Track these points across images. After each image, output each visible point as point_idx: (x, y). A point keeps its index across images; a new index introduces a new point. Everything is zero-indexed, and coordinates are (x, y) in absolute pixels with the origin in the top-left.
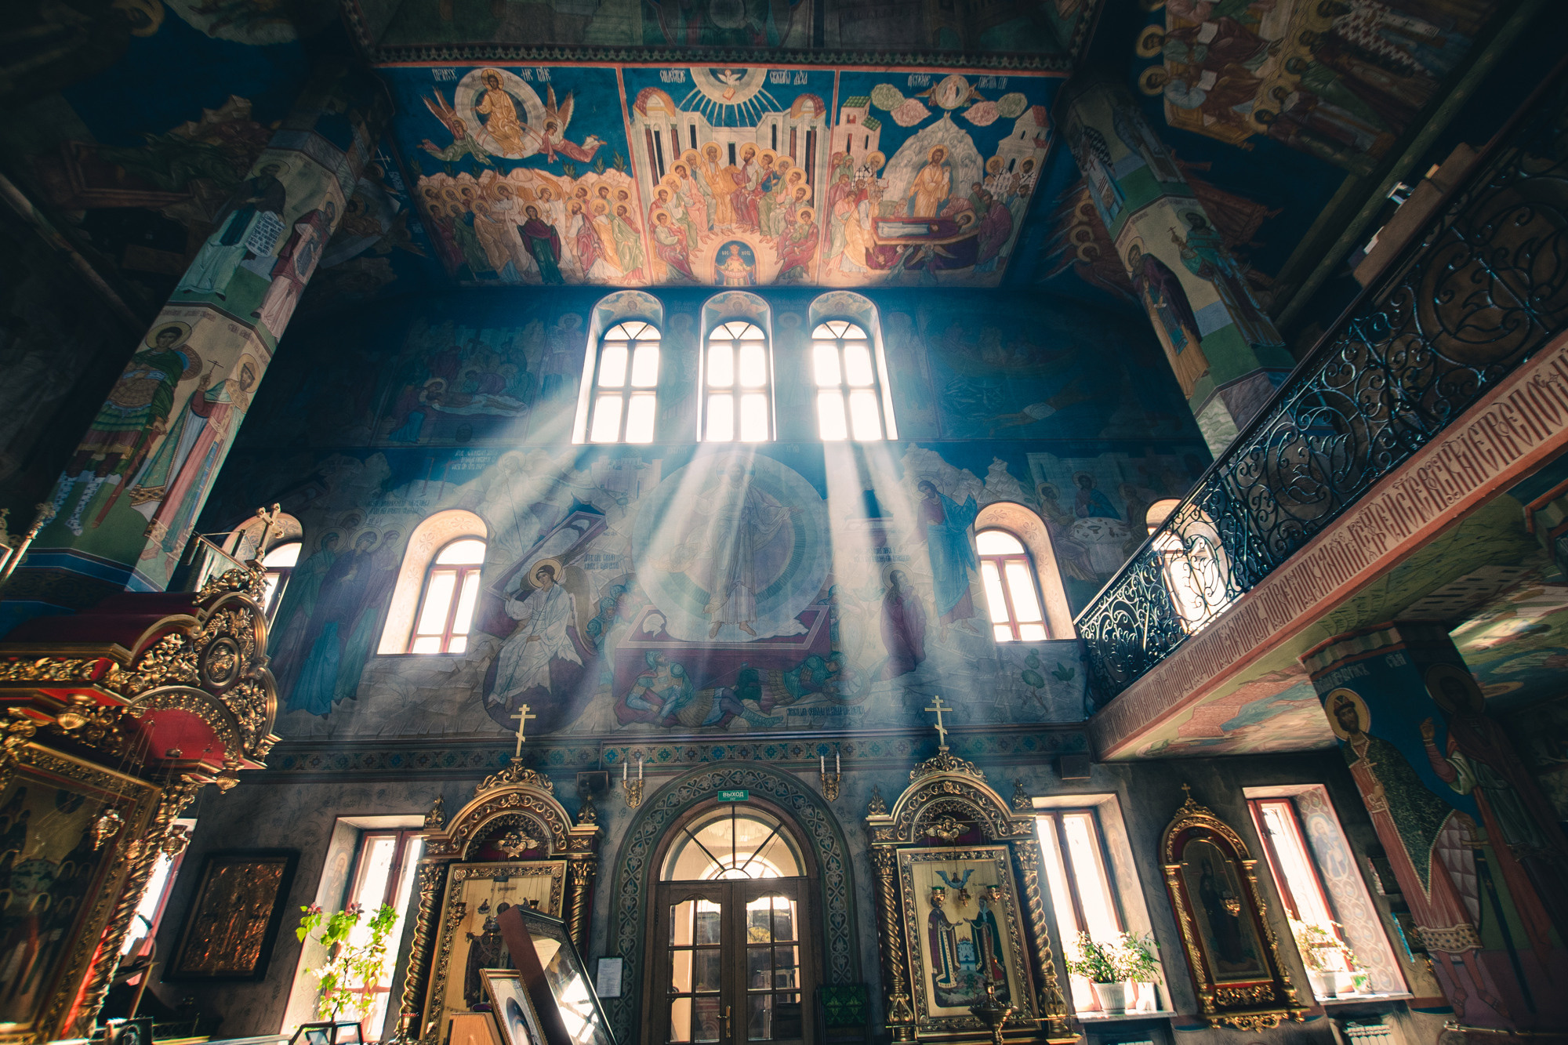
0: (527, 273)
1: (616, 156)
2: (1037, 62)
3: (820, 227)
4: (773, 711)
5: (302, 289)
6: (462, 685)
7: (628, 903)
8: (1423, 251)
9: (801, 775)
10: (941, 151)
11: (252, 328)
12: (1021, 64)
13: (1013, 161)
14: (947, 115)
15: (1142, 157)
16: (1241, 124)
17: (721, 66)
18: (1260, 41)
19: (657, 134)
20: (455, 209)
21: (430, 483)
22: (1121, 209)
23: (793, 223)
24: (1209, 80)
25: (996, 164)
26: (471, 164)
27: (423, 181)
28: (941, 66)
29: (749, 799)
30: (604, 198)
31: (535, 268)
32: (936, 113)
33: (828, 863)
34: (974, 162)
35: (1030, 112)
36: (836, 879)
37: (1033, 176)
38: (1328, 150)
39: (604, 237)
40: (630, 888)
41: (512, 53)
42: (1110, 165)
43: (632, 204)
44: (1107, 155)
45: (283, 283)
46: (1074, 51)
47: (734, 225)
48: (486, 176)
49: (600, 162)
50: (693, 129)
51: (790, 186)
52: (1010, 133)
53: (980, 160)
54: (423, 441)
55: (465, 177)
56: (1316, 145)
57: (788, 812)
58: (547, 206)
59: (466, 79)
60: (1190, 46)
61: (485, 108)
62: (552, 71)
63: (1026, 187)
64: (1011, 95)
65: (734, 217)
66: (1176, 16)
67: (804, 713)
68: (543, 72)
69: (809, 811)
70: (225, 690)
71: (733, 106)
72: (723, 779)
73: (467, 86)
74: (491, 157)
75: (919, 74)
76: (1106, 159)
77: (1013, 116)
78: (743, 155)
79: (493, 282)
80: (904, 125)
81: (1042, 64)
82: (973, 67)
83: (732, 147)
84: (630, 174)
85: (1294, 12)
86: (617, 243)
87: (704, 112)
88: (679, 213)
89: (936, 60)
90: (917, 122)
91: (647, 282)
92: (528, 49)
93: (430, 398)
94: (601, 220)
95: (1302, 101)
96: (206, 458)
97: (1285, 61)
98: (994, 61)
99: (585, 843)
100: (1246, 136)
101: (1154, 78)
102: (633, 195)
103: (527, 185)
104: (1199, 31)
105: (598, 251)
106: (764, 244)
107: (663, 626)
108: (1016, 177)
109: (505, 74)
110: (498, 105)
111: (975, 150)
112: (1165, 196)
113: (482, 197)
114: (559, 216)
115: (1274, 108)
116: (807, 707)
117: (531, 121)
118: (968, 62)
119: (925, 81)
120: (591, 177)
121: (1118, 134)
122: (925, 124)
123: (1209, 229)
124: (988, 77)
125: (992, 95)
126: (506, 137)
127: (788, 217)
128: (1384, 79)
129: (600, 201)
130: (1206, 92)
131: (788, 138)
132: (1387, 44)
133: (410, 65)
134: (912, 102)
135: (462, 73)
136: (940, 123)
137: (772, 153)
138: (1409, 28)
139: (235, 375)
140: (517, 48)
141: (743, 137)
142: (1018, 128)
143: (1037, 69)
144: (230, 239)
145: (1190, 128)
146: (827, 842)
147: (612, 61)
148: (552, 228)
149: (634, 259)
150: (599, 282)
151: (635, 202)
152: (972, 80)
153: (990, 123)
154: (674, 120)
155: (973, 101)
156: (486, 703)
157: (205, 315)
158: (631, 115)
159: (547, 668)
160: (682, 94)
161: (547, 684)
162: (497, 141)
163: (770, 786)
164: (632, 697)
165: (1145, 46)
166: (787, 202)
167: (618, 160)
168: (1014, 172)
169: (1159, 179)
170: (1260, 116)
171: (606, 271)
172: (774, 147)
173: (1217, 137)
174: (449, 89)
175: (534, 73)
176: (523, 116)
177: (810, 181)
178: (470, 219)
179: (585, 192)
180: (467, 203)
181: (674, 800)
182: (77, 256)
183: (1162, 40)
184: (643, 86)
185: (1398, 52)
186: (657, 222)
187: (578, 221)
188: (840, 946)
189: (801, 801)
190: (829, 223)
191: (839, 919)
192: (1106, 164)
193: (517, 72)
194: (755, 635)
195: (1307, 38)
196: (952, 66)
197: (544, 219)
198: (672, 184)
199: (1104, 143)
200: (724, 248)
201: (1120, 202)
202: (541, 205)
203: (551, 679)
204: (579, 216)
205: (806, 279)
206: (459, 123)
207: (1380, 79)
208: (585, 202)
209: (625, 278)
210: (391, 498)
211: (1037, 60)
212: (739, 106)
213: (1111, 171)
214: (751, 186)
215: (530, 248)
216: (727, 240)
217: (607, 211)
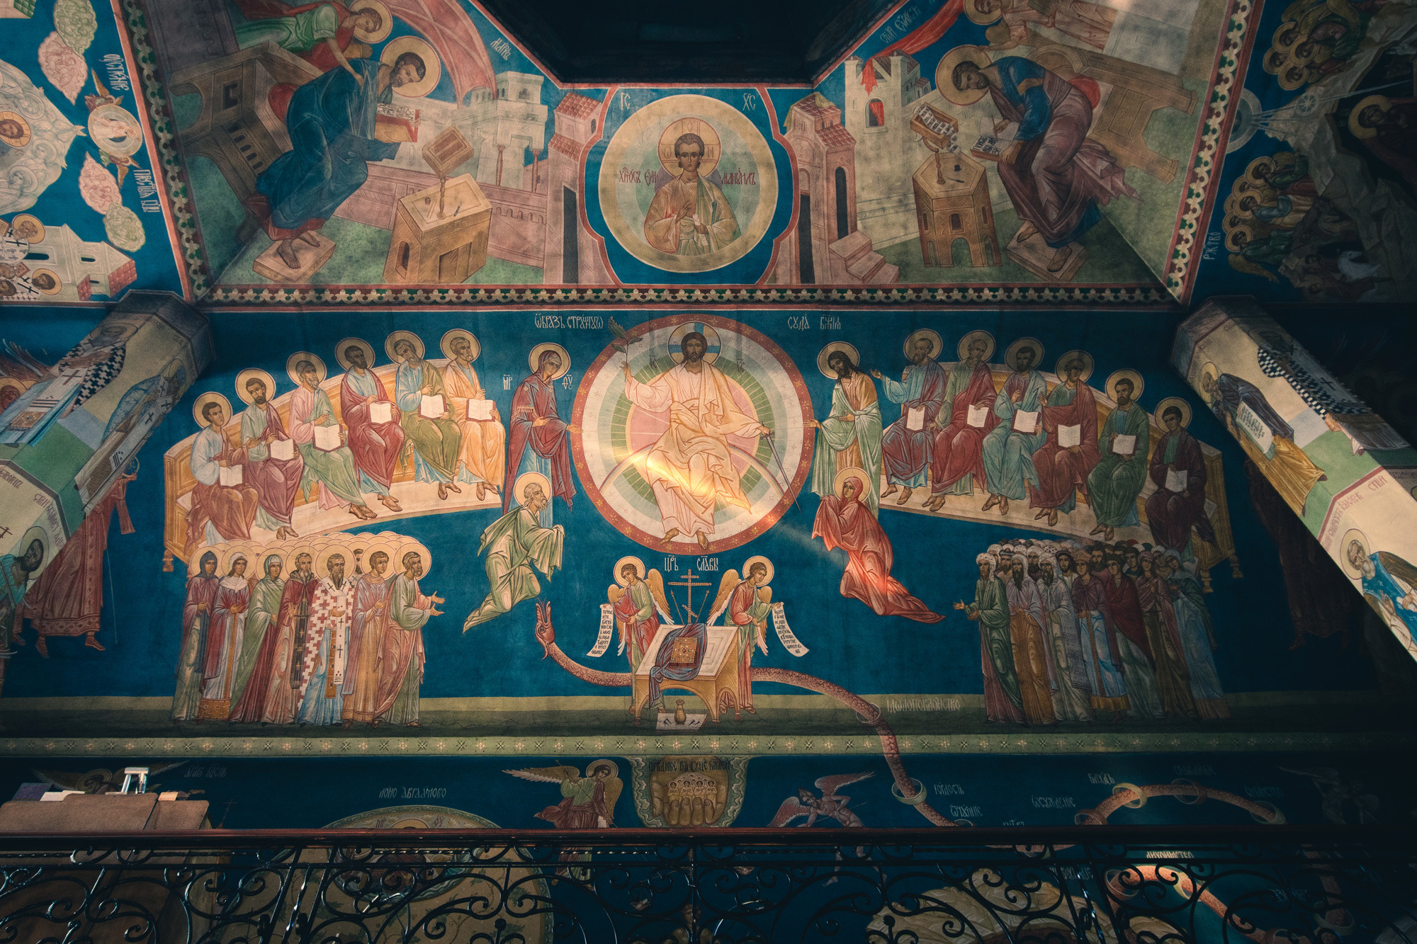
2: (192, 247)
8: (63, 861)
10: (20, 133)
12: (184, 225)
13: (44, 257)
14: (79, 130)
15: (103, 441)
16: (191, 542)
18: (289, 512)
22: (15, 445)
24: (232, 477)
25: (29, 231)
28: (148, 105)
32: (78, 112)
34: (22, 194)
35: (125, 260)
37: (32, 295)
38: (193, 656)
42: (78, 402)
44: (92, 392)
46: (219, 295)
52: (85, 239)
53: (28, 202)
56: (194, 639)
60: (264, 437)
63: (12, 290)
64: (139, 224)
66: (291, 403)
75: (126, 74)
76: (86, 392)
77: (110, 235)
80: (42, 59)
81: (192, 256)
82: (160, 154)
85: (326, 533)
89: (153, 94)
90: (52, 80)
95: (239, 595)
97: (273, 552)
98: (176, 186)
100: (180, 555)
101: (217, 409)
104: (282, 440)
108: (22, 269)
111: (41, 190)
112: (56, 497)
115: (223, 568)
118: (165, 146)
119: (119, 84)
121: (126, 395)
122: (55, 96)
123: (27, 579)
124: (152, 180)
125: (130, 195)
128: (284, 665)
130: (218, 481)
132: (318, 645)
134: (82, 67)
136: (64, 122)
138: (337, 653)
142: (94, 248)
143: (183, 250)
145: (169, 483)
152: (141, 157)
153: (89, 203)
155: (112, 168)
165: (249, 383)
168: (27, 263)
169: (78, 478)
170: (209, 557)
173: (168, 521)
183: (261, 401)
185: (312, 660)
192: (78, 397)
195: (304, 560)
196: (152, 123)
199: (107, 381)
201: (25, 440)
207: (283, 660)
211: (196, 247)
213: (69, 408)
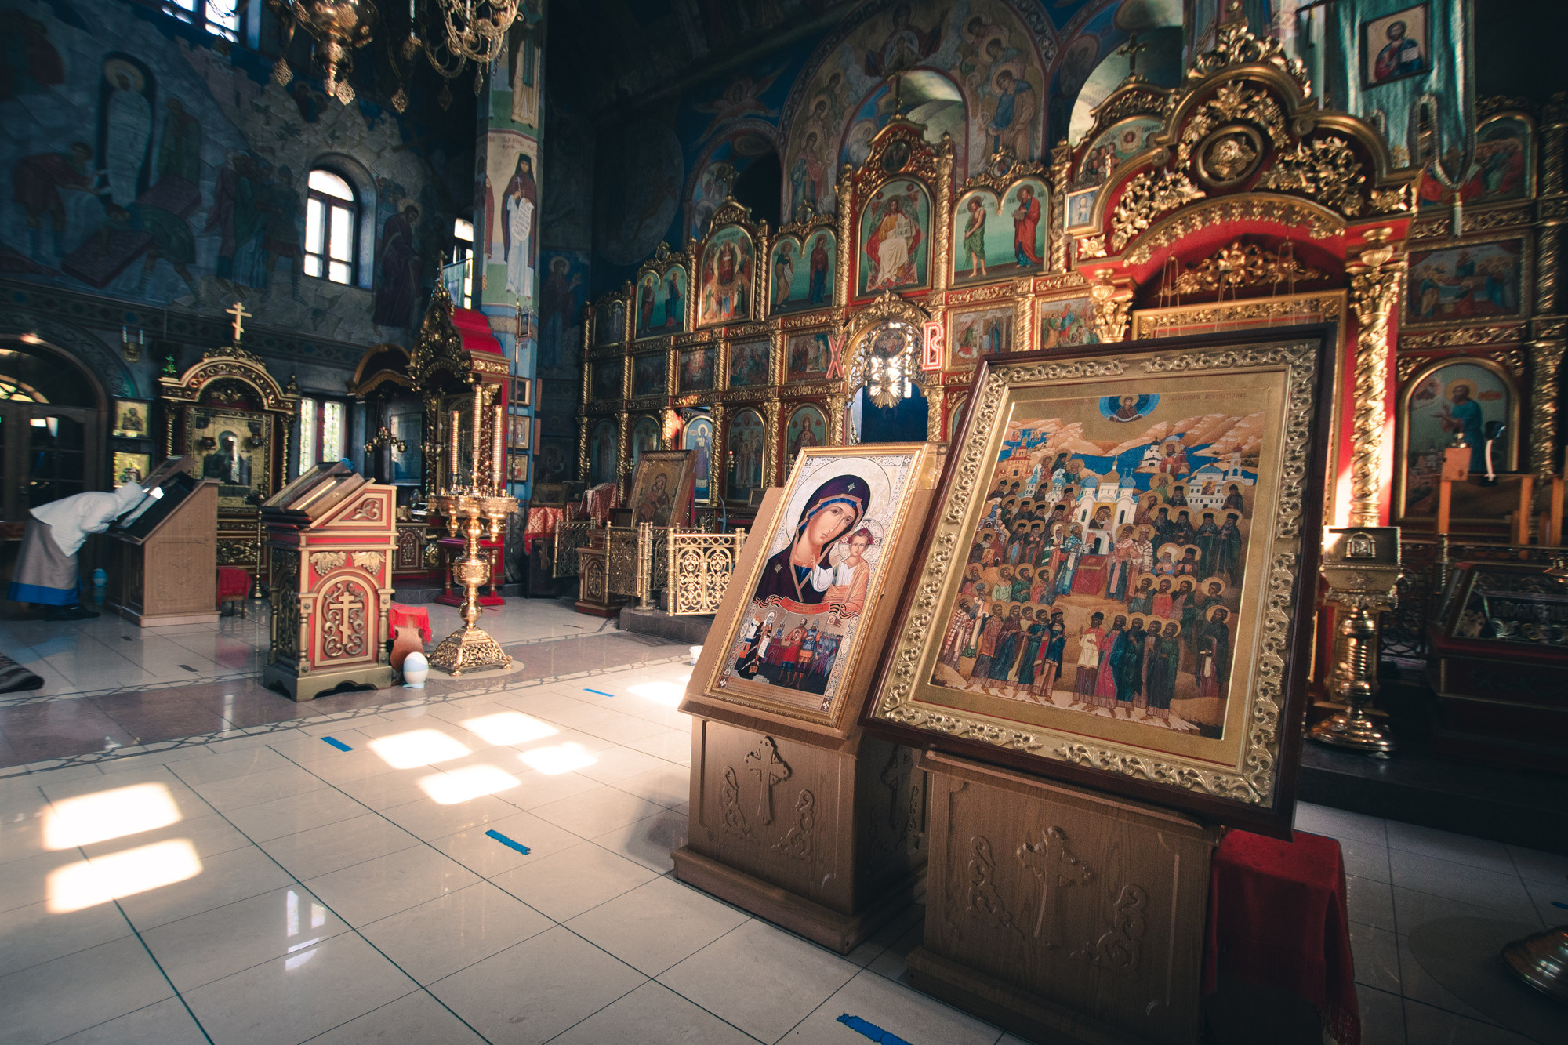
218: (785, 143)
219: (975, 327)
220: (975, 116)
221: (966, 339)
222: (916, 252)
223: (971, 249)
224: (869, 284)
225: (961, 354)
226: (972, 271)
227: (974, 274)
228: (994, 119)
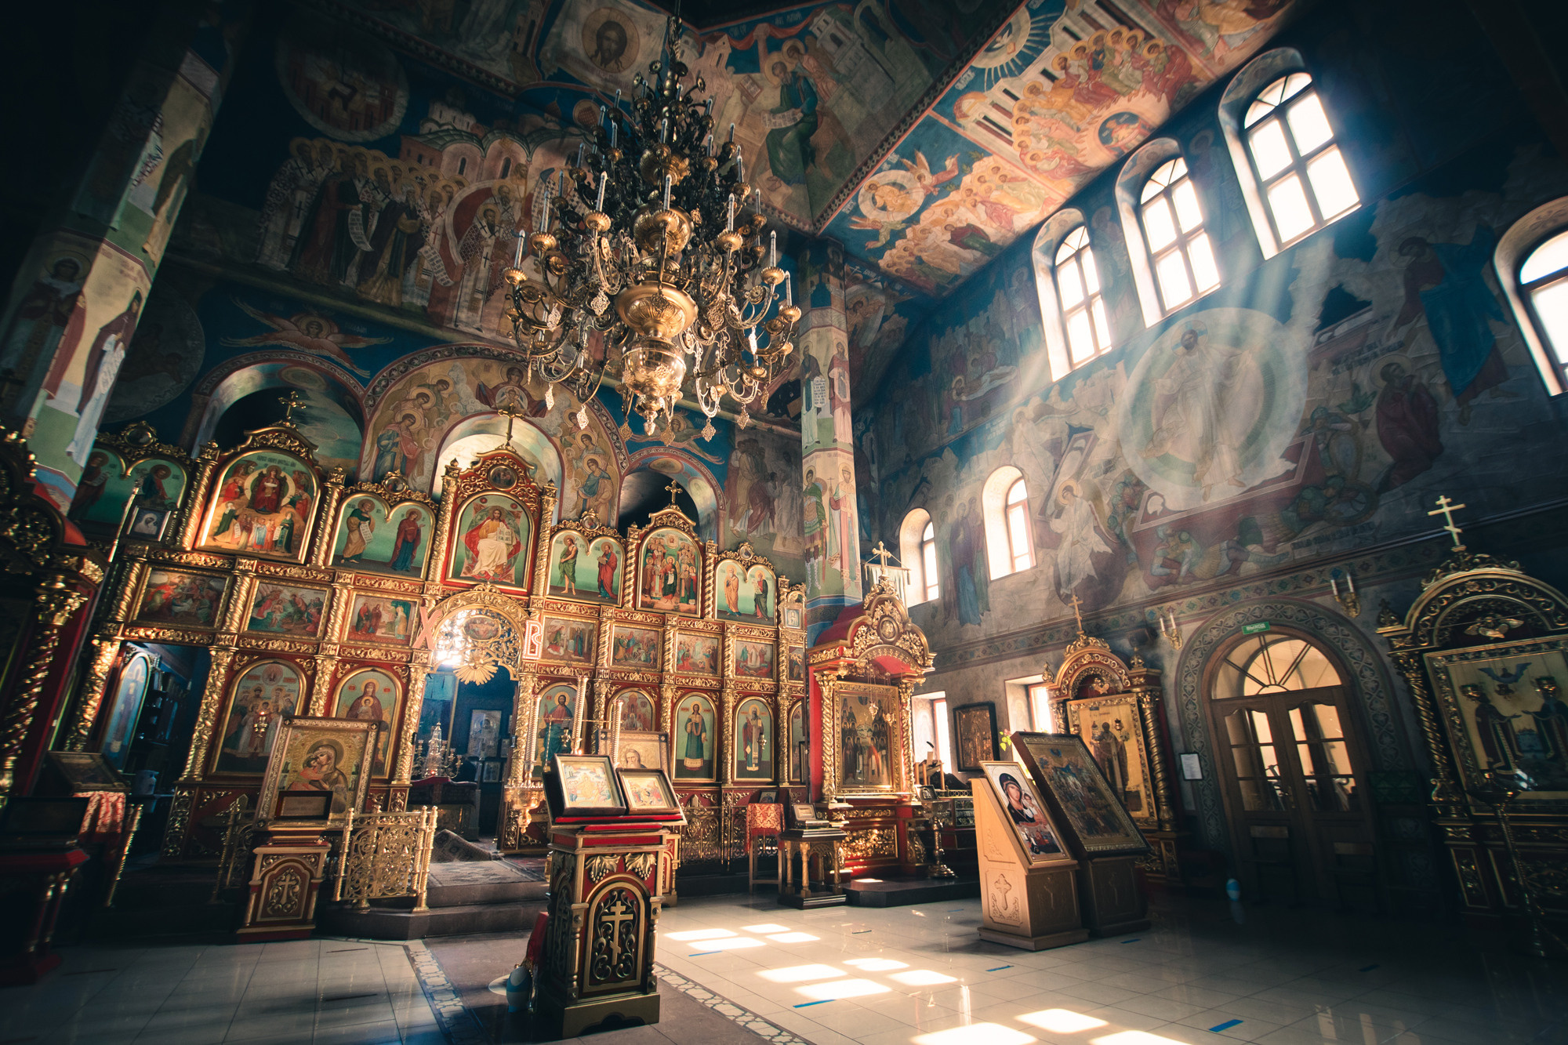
0: (976, 260)
1: (972, 153)
3: (1175, 42)
4: (1278, 549)
5: (849, 405)
6: (1042, 588)
7: (1192, 717)
9: (1318, 600)
11: (836, 449)
17: (991, 41)
19: (985, 118)
20: (909, 262)
21: (980, 455)
23: (1147, 64)
26: (897, 235)
27: (882, 263)
29: (1270, 628)
30: (985, 182)
31: (978, 254)
33: (1361, 672)
36: (1372, 685)
39: (1005, 202)
40: (1190, 706)
41: (870, 164)
43: (1007, 169)
45: (839, 411)
47: (1095, 112)
48: (909, 232)
49: (965, 167)
50: (1006, 92)
51: (1118, 47)
54: (966, 427)
55: (899, 243)
57: (1310, 634)
58: (955, 217)
59: (860, 200)
61: (880, 203)
62: (896, 152)
65: (1089, 107)
67: (1308, 544)
68: (892, 157)
69: (1332, 629)
70: (896, 641)
71: (1021, 52)
72: (1244, 615)
73: (863, 202)
74: (903, 222)
78: (1058, 68)
79: (960, 281)
83: (1045, 73)
84: (989, 155)
86: (1017, 198)
87: (1004, 76)
88: (1045, 143)
91: (1061, 200)
92: (876, 152)
93: (959, 394)
94: (995, 195)
96: (848, 527)
99: (1142, 680)
102: (1002, 163)
103: (934, 217)
105: (1009, 213)
106: (1134, 99)
107: (1163, 504)
109: (875, 178)
110: (886, 194)
113: (916, 245)
114: (966, 216)
116: (1311, 537)
117: (907, 186)
120: (967, 180)
126: (903, 205)
127: (1137, 65)
129: (985, 186)
131: (1083, 23)
133: (832, 219)
135: (856, 199)
137: (1080, 44)
139: (841, 479)
140: (871, 158)
141: (1048, 59)
144: (808, 408)
146: (1357, 654)
147: (923, 111)
148: (969, 226)
149: (1038, 196)
150: (1027, 228)
151: (1008, 166)
154: (989, 101)
156: (1060, 596)
157: (817, 457)
158: (960, 125)
159: (1090, 562)
160: (982, 82)
161: (1093, 573)
162: (899, 211)
163: (1289, 614)
164: (1155, 567)
166: (1125, 56)
167: (974, 155)
171: (1023, 221)
172: (1077, 38)
174: (856, 211)
175: (888, 163)
176: (901, 187)
177: (1132, 25)
178: (920, 261)
179: (970, 190)
180: (911, 254)
181: (1208, 639)
182: (774, 427)
184: (951, 105)
186: (1034, 163)
187: (981, 208)
188: (1387, 740)
189: (1322, 623)
190: (1181, 33)
191: (1382, 718)
193: (880, 170)
194: (1244, 485)
197: (960, 225)
198: (1023, 133)
200: (1101, 131)
202: (951, 220)
203: (1095, 569)
204: (979, 205)
205: (1200, 85)
206: (875, 221)
208: (976, 194)
209: (1043, 211)
210: (963, 476)
212: (1025, 46)
214: (1084, 78)
215: (965, 246)
216: (1098, 125)
217: (993, 187)
218: (375, 407)
219: (563, 631)
220: (570, 478)
221: (555, 639)
222: (515, 559)
223: (564, 572)
224: (464, 570)
225: (550, 650)
226: (564, 589)
227: (566, 591)
228: (584, 487)
